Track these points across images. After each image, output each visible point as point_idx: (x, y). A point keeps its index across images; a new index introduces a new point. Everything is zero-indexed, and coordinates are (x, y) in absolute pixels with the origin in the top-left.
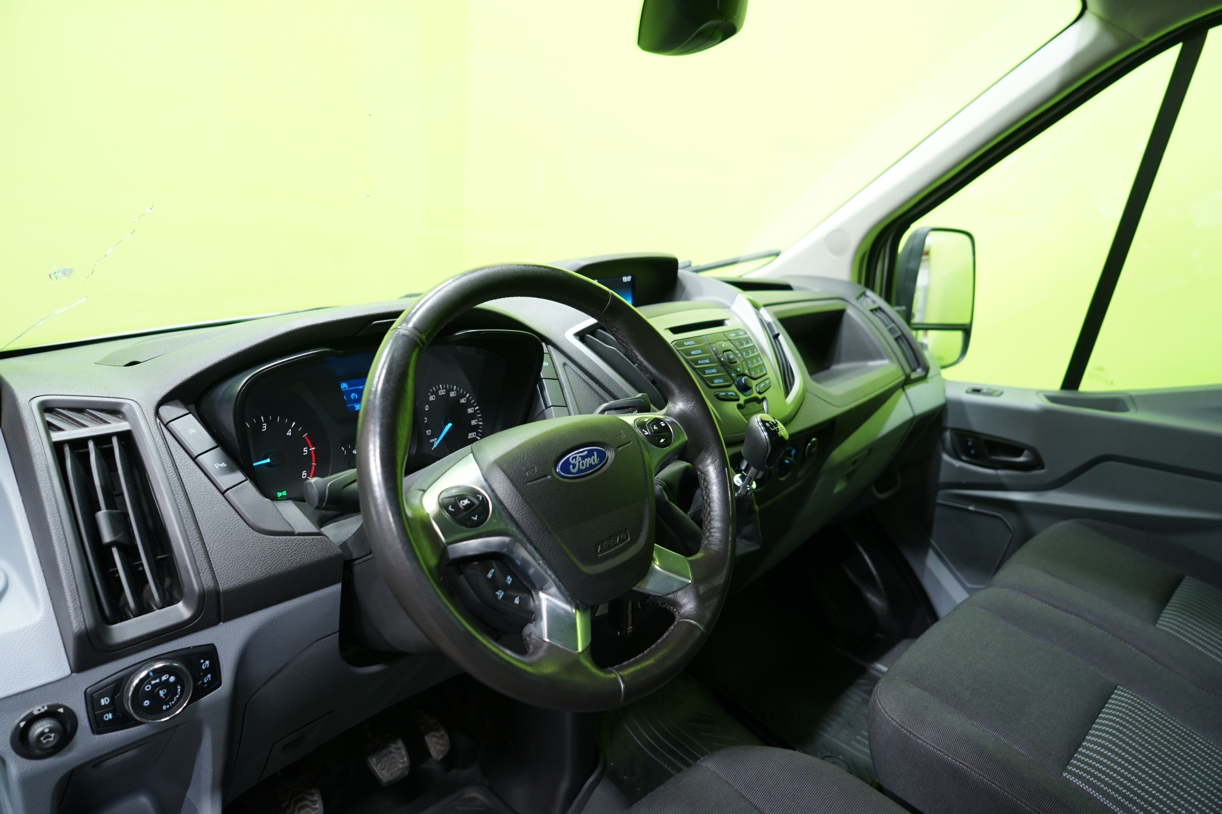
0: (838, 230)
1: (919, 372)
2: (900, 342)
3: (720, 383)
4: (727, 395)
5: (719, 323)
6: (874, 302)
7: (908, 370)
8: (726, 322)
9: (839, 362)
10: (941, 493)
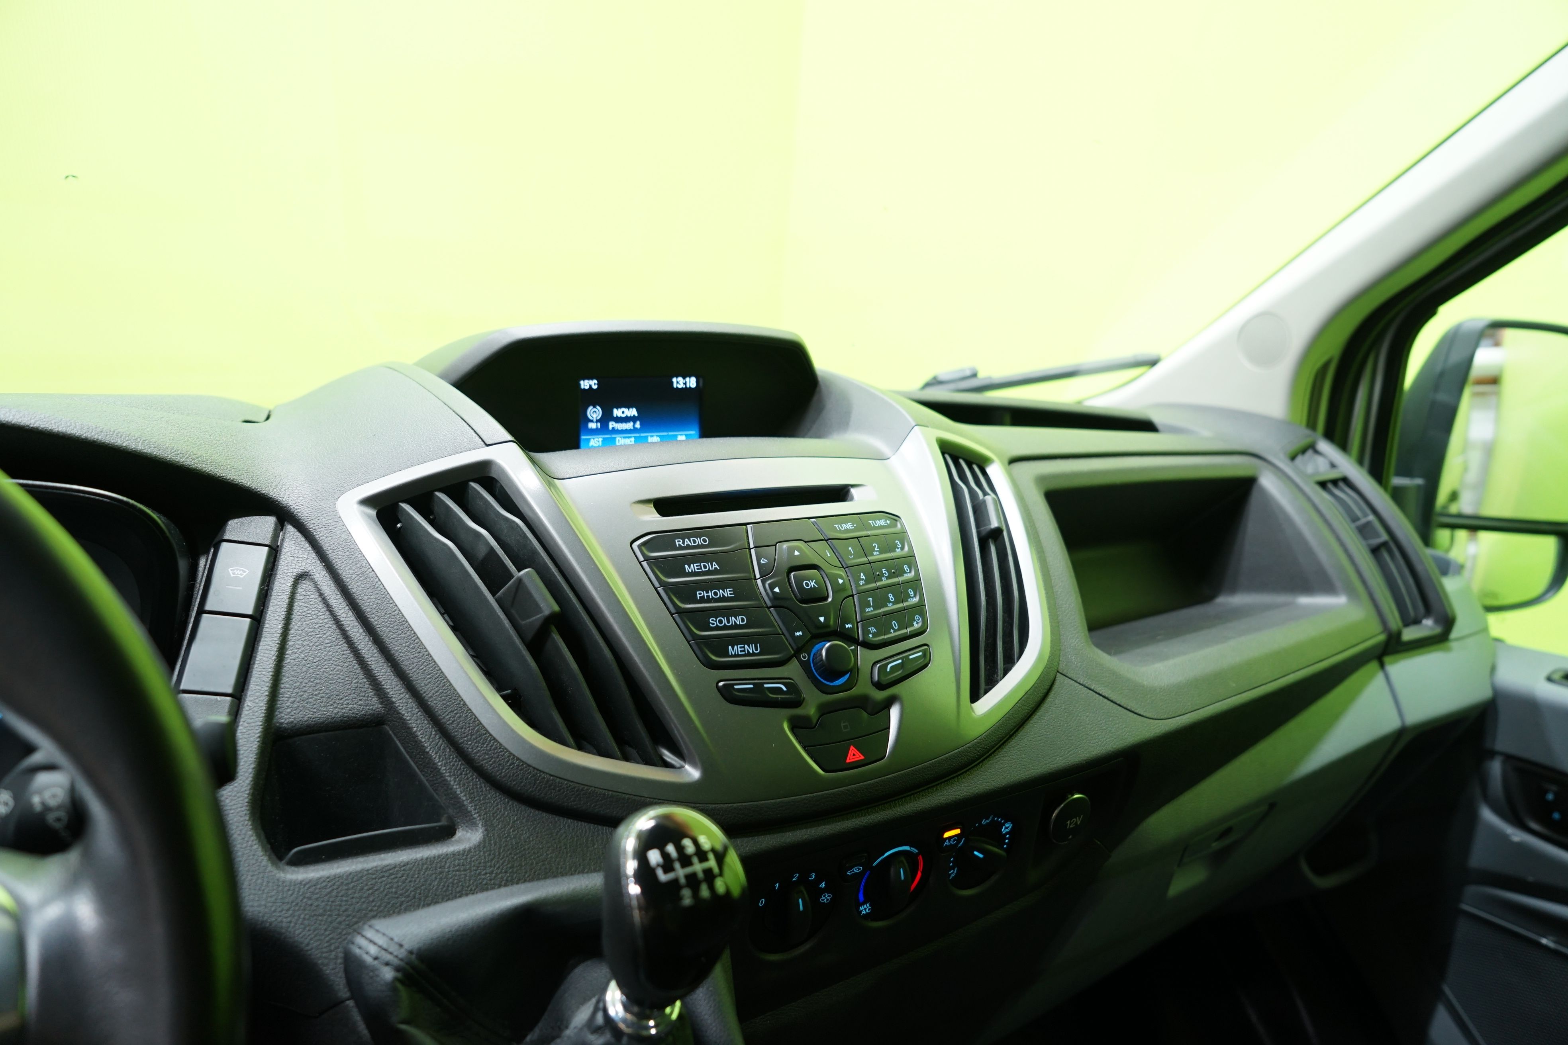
0: (1263, 315)
1: (1429, 627)
2: (1386, 556)
3: (749, 654)
4: (758, 688)
5: (839, 493)
6: (1333, 466)
7: (1394, 620)
8: (853, 490)
9: (1233, 589)
10: (1472, 890)
